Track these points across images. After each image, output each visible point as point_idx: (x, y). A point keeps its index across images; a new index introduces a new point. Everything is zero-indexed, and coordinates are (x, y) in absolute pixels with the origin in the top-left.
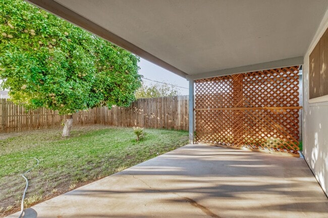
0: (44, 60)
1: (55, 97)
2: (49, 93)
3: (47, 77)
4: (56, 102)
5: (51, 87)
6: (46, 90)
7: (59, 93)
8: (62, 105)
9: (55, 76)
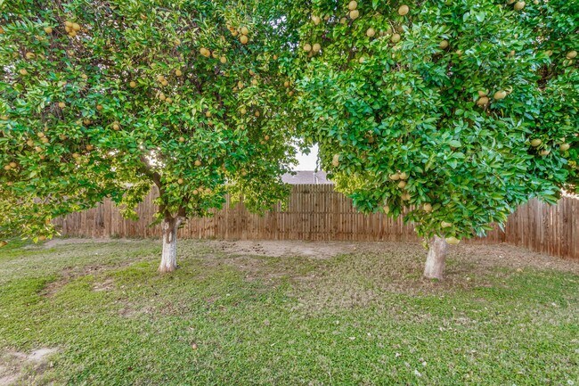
0: (379, 78)
1: (406, 181)
2: (390, 172)
3: (385, 124)
4: (408, 197)
5: (395, 153)
6: (383, 163)
7: (419, 170)
8: (427, 208)
9: (405, 116)
